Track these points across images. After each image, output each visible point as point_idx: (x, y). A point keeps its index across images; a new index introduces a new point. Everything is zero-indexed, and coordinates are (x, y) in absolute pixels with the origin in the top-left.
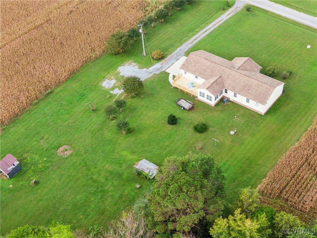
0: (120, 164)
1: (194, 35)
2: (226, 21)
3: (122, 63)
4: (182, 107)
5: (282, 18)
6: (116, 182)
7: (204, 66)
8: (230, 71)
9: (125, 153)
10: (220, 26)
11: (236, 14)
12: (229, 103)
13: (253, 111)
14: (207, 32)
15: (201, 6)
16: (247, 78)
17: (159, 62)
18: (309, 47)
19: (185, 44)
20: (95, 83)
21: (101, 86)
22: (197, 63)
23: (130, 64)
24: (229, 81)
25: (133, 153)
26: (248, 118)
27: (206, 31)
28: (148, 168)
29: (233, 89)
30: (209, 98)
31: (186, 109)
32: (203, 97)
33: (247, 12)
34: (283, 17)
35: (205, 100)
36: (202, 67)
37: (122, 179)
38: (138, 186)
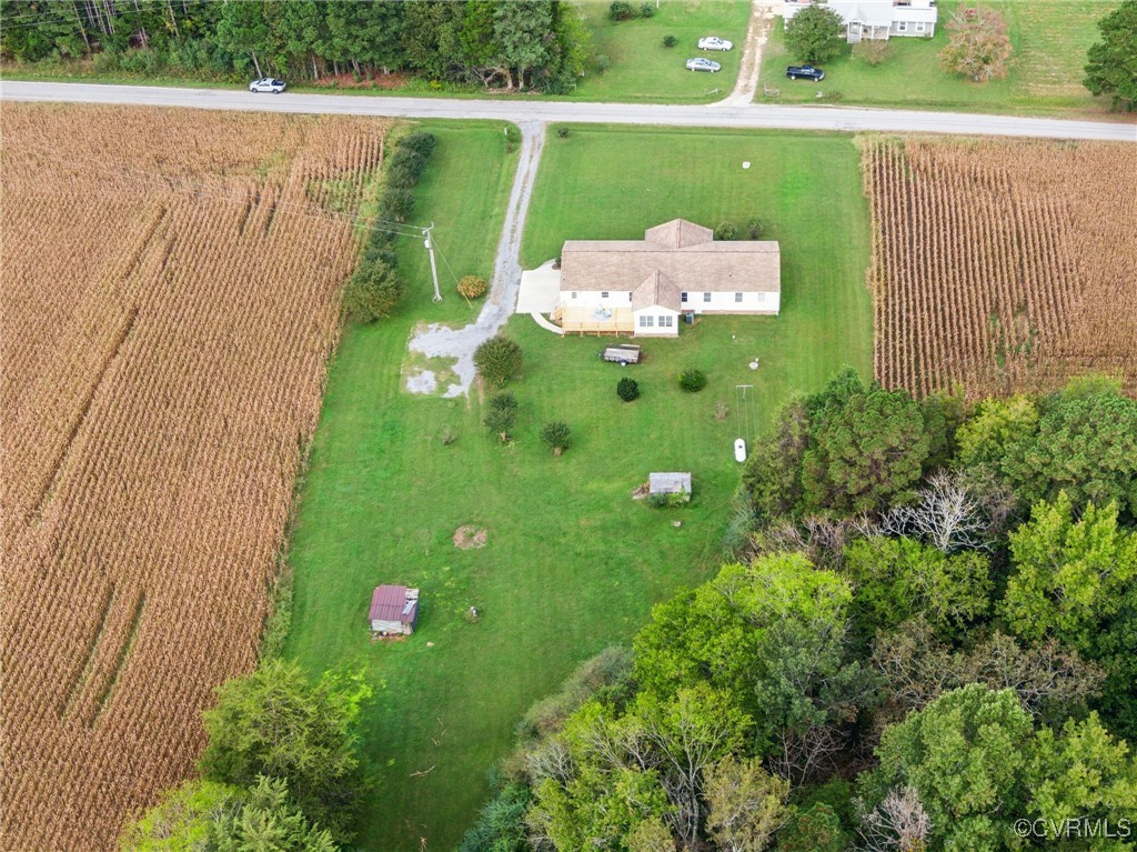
0: (606, 508)
1: (502, 223)
2: (539, 172)
3: (406, 336)
4: (619, 362)
5: (645, 129)
6: (630, 538)
7: (610, 266)
8: (669, 255)
9: (593, 486)
10: (536, 188)
11: (544, 152)
12: (699, 320)
13: (755, 316)
14: (522, 206)
15: (454, 160)
16: (713, 255)
17: (484, 302)
18: (746, 165)
19: (502, 248)
20: (391, 395)
21: (412, 395)
22: (589, 266)
23: (426, 330)
24: (681, 276)
25: (608, 477)
26: (757, 329)
27: (518, 207)
28: (676, 482)
29: (699, 287)
30: (663, 321)
31: (633, 363)
32: (651, 324)
33: (564, 141)
34: (644, 126)
35: (656, 330)
36: (607, 270)
37: (635, 528)
38: (678, 524)
